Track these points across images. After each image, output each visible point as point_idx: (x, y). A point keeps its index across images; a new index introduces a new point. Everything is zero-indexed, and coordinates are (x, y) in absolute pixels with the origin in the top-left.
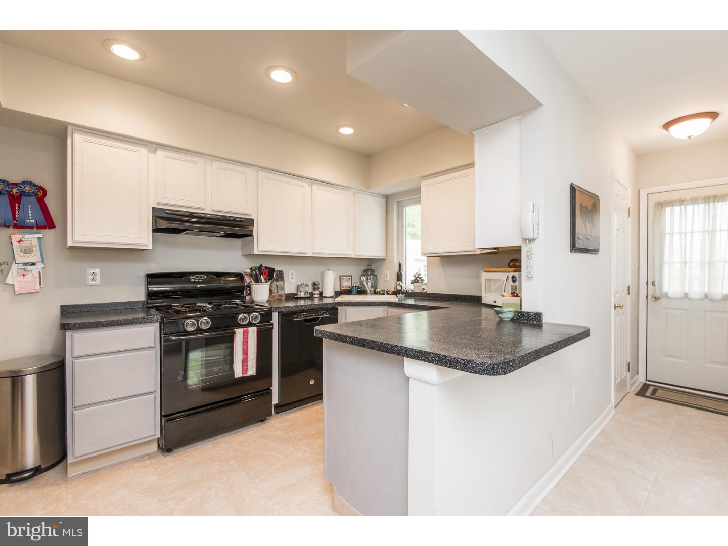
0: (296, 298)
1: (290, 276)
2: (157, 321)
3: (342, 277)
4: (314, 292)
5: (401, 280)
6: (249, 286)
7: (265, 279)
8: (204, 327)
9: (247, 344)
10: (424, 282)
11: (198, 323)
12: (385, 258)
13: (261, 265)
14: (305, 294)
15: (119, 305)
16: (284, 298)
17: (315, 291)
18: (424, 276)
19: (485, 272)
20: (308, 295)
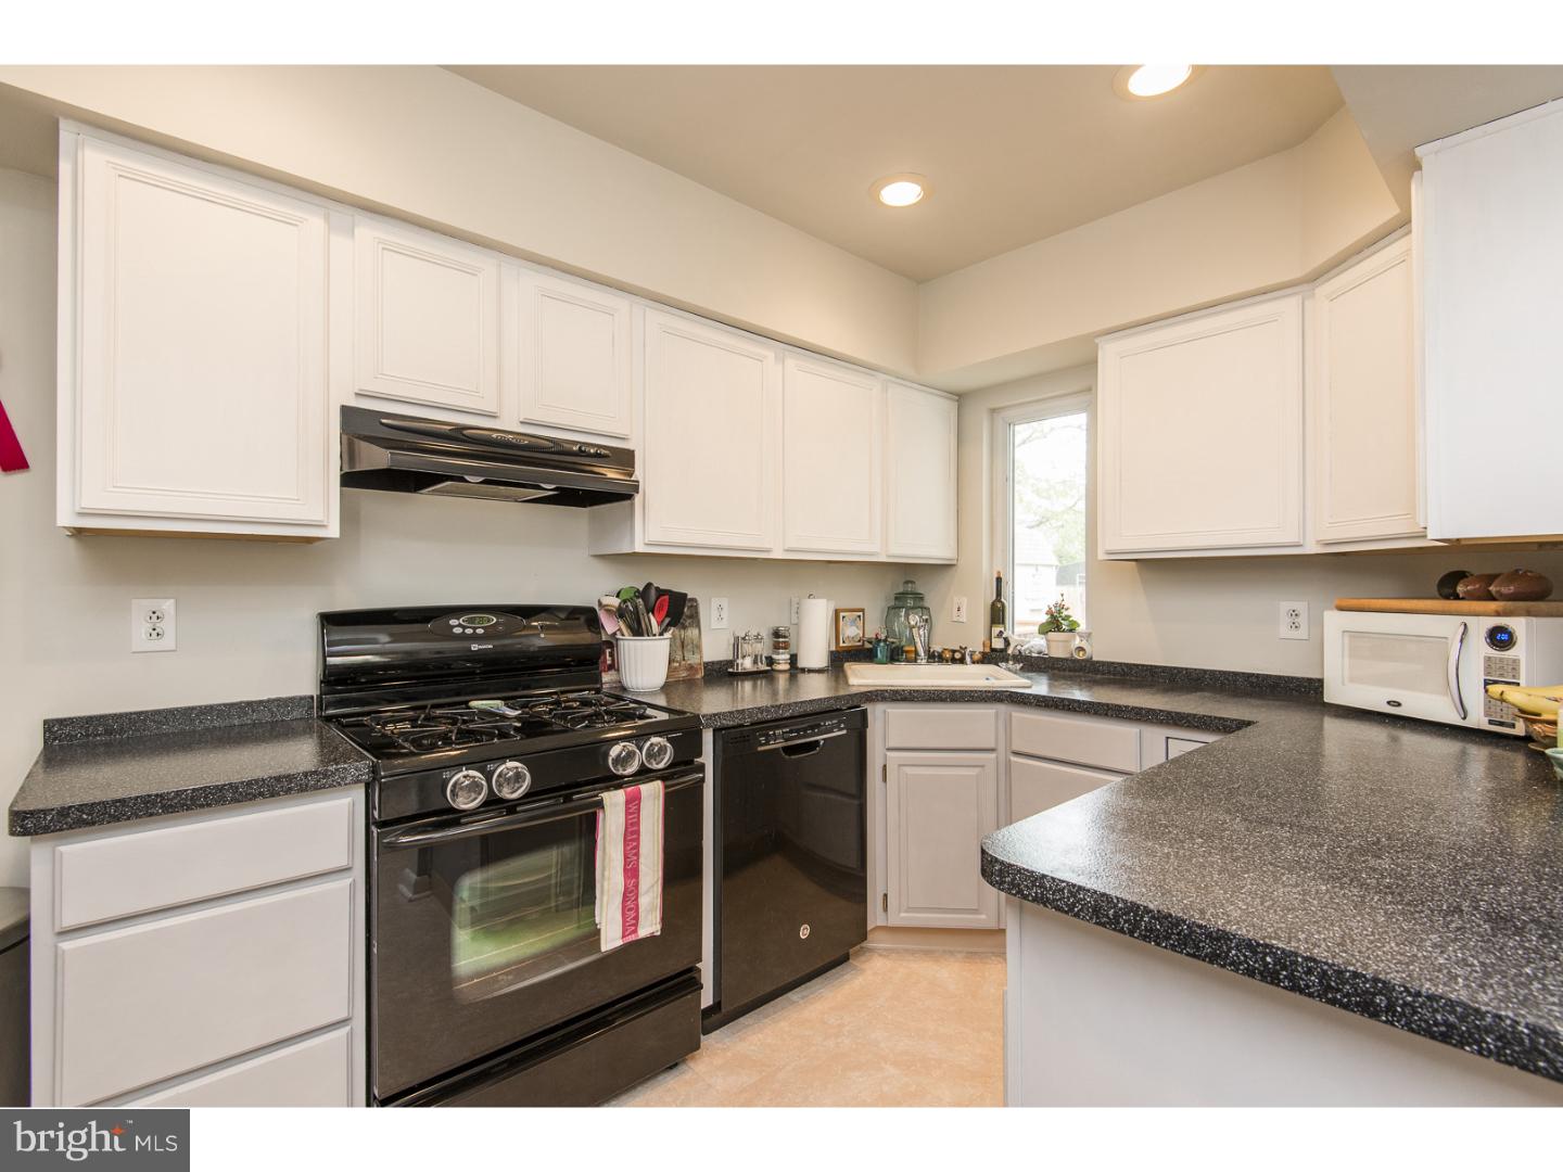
0: (732, 674)
1: (715, 614)
2: (358, 781)
3: (842, 614)
4: (775, 656)
5: (1003, 623)
6: (611, 644)
7: (659, 624)
8: (507, 793)
9: (638, 840)
10: (1079, 629)
11: (489, 781)
12: (954, 562)
13: (649, 585)
14: (755, 662)
15: (233, 712)
16: (700, 675)
17: (778, 654)
18: (1077, 613)
19: (1341, 609)
20: (763, 667)
